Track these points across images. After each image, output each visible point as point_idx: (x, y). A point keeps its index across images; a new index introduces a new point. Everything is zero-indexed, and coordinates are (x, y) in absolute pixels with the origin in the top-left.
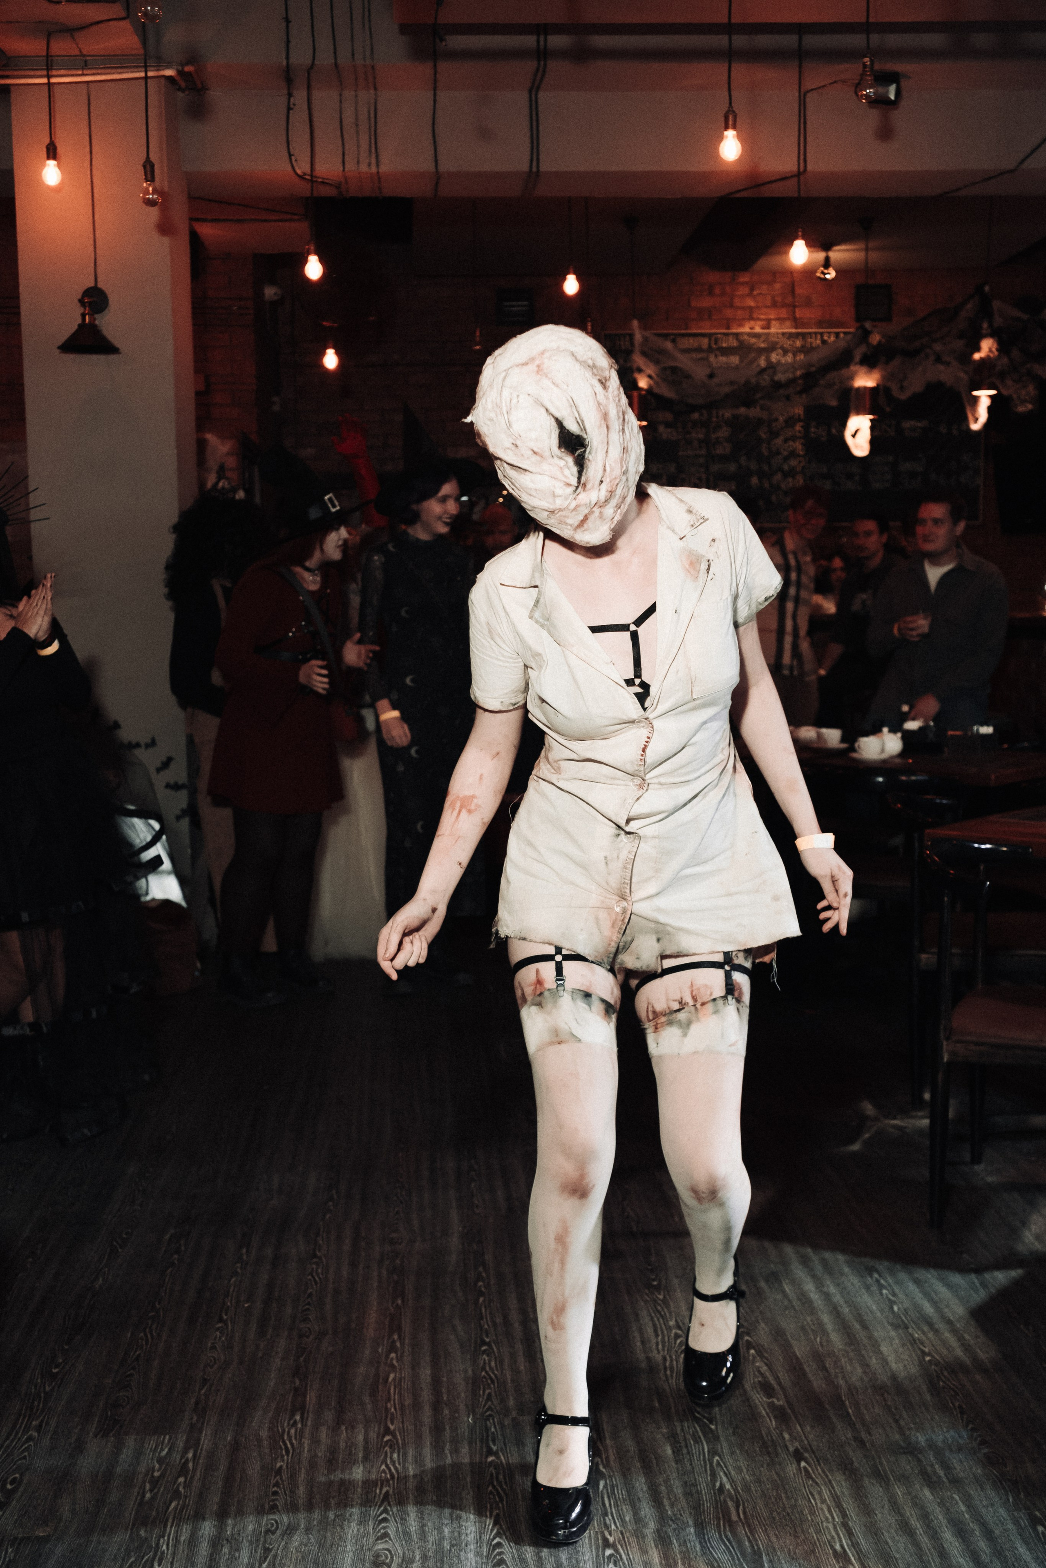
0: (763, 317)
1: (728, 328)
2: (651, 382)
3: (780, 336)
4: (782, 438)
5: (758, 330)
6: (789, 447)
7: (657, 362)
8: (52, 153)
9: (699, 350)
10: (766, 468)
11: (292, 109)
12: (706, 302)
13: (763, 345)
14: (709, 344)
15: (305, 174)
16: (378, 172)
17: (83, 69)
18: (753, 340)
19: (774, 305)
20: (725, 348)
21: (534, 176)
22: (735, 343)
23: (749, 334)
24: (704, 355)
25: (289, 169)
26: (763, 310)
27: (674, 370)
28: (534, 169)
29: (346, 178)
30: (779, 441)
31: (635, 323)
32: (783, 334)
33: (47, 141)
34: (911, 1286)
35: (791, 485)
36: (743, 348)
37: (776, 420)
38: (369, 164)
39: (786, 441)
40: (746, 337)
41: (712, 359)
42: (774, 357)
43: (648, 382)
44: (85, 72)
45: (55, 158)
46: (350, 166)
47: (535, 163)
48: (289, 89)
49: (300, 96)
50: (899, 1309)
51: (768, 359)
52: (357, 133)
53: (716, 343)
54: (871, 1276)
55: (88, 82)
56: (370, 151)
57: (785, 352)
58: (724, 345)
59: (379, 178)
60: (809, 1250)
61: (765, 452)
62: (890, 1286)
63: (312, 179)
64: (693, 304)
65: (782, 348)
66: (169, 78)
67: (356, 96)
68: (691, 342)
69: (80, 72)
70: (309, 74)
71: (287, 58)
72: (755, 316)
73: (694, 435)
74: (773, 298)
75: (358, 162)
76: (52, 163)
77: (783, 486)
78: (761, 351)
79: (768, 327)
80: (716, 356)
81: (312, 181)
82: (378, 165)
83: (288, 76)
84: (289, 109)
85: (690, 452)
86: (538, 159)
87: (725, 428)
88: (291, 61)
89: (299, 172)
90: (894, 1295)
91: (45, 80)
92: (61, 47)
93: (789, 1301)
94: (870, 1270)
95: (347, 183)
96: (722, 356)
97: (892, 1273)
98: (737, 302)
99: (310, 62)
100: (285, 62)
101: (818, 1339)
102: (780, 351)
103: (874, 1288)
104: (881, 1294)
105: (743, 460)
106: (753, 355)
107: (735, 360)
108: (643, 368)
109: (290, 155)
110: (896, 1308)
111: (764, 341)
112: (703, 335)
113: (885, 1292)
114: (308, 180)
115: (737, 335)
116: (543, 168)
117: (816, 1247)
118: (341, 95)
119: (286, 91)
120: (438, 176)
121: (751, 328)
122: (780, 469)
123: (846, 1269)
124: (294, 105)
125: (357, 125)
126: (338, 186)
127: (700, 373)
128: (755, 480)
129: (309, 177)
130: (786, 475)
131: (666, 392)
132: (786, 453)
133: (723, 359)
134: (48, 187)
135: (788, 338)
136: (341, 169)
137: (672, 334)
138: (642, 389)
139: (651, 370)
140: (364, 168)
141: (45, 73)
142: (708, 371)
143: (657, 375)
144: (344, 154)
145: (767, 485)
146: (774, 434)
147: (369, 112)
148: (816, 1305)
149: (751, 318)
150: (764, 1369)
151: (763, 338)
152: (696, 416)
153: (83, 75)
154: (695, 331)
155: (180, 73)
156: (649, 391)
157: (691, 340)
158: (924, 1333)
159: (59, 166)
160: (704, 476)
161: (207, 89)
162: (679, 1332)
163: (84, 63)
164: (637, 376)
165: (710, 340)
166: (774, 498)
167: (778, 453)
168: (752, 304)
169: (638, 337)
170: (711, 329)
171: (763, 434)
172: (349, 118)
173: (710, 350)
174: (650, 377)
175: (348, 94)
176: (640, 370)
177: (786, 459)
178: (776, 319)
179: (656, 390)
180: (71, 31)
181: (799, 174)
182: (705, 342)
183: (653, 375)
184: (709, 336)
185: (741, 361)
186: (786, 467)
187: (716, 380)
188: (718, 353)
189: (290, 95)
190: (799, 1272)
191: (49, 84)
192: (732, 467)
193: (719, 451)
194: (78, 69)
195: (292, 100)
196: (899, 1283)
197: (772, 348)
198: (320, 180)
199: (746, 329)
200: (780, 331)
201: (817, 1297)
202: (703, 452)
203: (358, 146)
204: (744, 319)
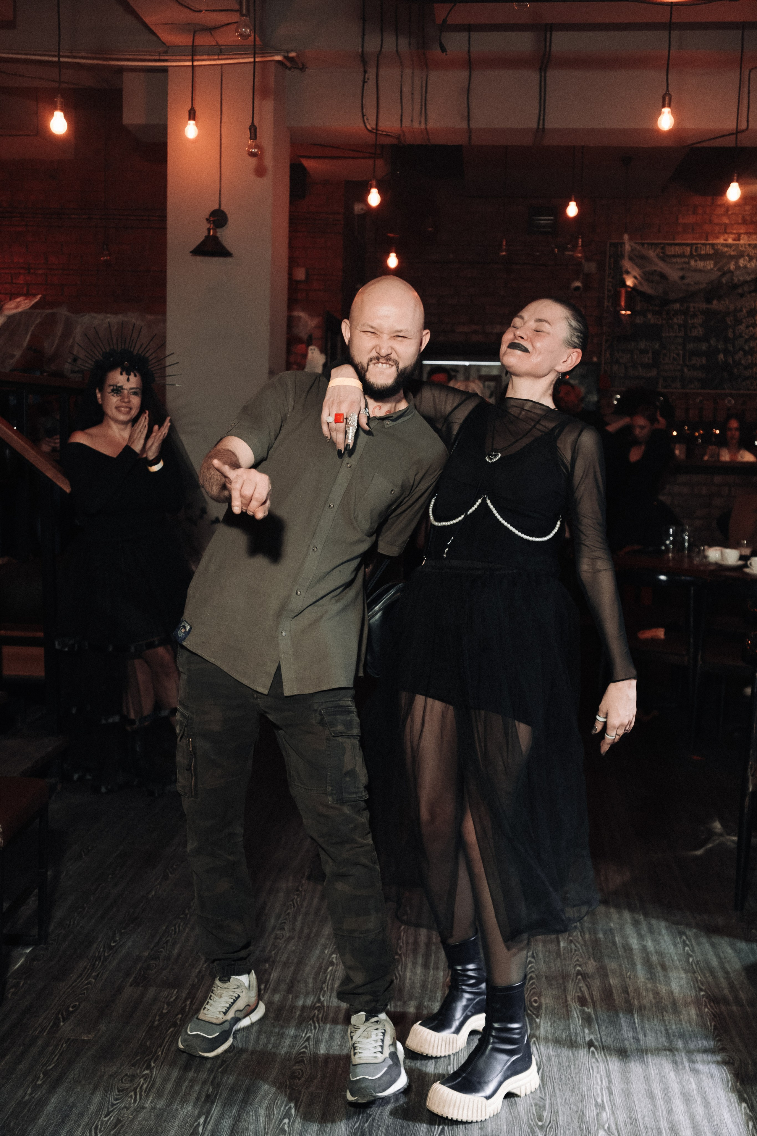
0: (735, 231)
1: (707, 240)
2: (636, 281)
3: (747, 246)
4: (744, 325)
5: (730, 241)
6: (749, 332)
7: (640, 267)
8: (192, 115)
9: (683, 256)
10: (730, 348)
11: (366, 82)
12: (690, 220)
13: (732, 253)
14: (691, 251)
15: (373, 129)
16: (426, 129)
17: (218, 55)
18: (726, 249)
19: (744, 222)
20: (703, 255)
21: (541, 131)
22: (711, 252)
23: (722, 245)
24: (687, 260)
25: (362, 125)
26: (735, 226)
27: (653, 273)
28: (541, 127)
29: (403, 132)
30: (742, 327)
31: (626, 237)
32: (750, 245)
33: (190, 108)
34: (707, 947)
35: (750, 361)
36: (717, 255)
37: (741, 310)
38: (420, 123)
39: (747, 327)
40: (719, 247)
41: (692, 263)
42: (741, 262)
43: (633, 282)
44: (220, 57)
45: (194, 119)
46: (406, 123)
47: (541, 121)
48: (364, 68)
49: (371, 75)
50: (693, 960)
51: (737, 263)
52: (413, 100)
53: (696, 250)
54: (681, 938)
55: (221, 65)
56: (421, 113)
57: (751, 259)
58: (703, 252)
59: (427, 132)
60: (642, 917)
61: (730, 335)
62: (692, 945)
63: (376, 132)
64: (680, 221)
65: (748, 255)
66: (278, 62)
67: (413, 73)
68: (677, 250)
69: (216, 57)
70: (378, 57)
71: (363, 47)
72: (728, 231)
73: (675, 320)
74: (743, 217)
75: (412, 121)
76: (192, 123)
77: (743, 362)
78: (732, 257)
79: (739, 240)
80: (696, 261)
81: (376, 134)
82: (426, 124)
83: (363, 59)
84: (364, 82)
85: (671, 334)
86: (544, 120)
87: (700, 317)
88: (365, 49)
89: (369, 127)
90: (693, 951)
91: (190, 63)
92: (203, 40)
93: (617, 948)
94: (681, 934)
95: (404, 135)
96: (701, 260)
97: (696, 936)
98: (716, 220)
99: (378, 49)
100: (360, 50)
101: (628, 974)
102: (746, 258)
103: (680, 946)
104: (684, 950)
105: (713, 342)
106: (725, 260)
107: (710, 265)
108: (629, 270)
109: (363, 116)
110: (691, 960)
111: (733, 251)
112: (687, 245)
113: (687, 948)
114: (374, 132)
115: (713, 245)
116: (548, 126)
117: (646, 915)
118: (402, 72)
119: (362, 70)
120: (470, 130)
121: (726, 240)
122: (743, 349)
123: (664, 931)
124: (368, 79)
125: (412, 94)
126: (398, 138)
127: (674, 275)
128: (721, 357)
129: (374, 131)
130: (746, 353)
131: (647, 289)
132: (746, 337)
133: (701, 264)
134: (188, 139)
135: (754, 248)
136: (399, 126)
137: (661, 244)
138: (629, 287)
139: (636, 272)
140: (416, 125)
141: (190, 58)
142: (680, 274)
143: (641, 277)
144: (402, 116)
145: (730, 361)
146: (739, 322)
147: (422, 83)
148: (634, 952)
149: (725, 232)
150: (585, 989)
151: (734, 248)
152: (677, 306)
153: (218, 59)
154: (680, 242)
155: (286, 58)
156: (634, 289)
157: (677, 248)
158: (705, 977)
159: (196, 125)
160: (681, 352)
161: (307, 68)
162: (533, 960)
163: (220, 51)
164: (625, 276)
165: (691, 249)
166: (736, 371)
167: (741, 336)
168: (727, 221)
169: (627, 247)
170: (693, 240)
171: (729, 320)
172: (406, 89)
173: (691, 256)
174: (635, 277)
175: (408, 71)
176: (628, 273)
177: (747, 341)
178: (746, 233)
179: (640, 288)
180: (211, 30)
181: (738, 132)
182: (688, 250)
183: (638, 276)
184: (691, 245)
185: (715, 265)
186: (747, 348)
187: (686, 281)
188: (697, 258)
189: (365, 72)
190: (629, 930)
191: (193, 66)
192: (704, 347)
193: (695, 333)
194: (214, 55)
195: (367, 75)
196: (699, 944)
197: (741, 255)
198: (384, 133)
199: (721, 241)
200: (746, 242)
201: (636, 947)
202: (682, 334)
203: (413, 109)
204: (719, 233)
